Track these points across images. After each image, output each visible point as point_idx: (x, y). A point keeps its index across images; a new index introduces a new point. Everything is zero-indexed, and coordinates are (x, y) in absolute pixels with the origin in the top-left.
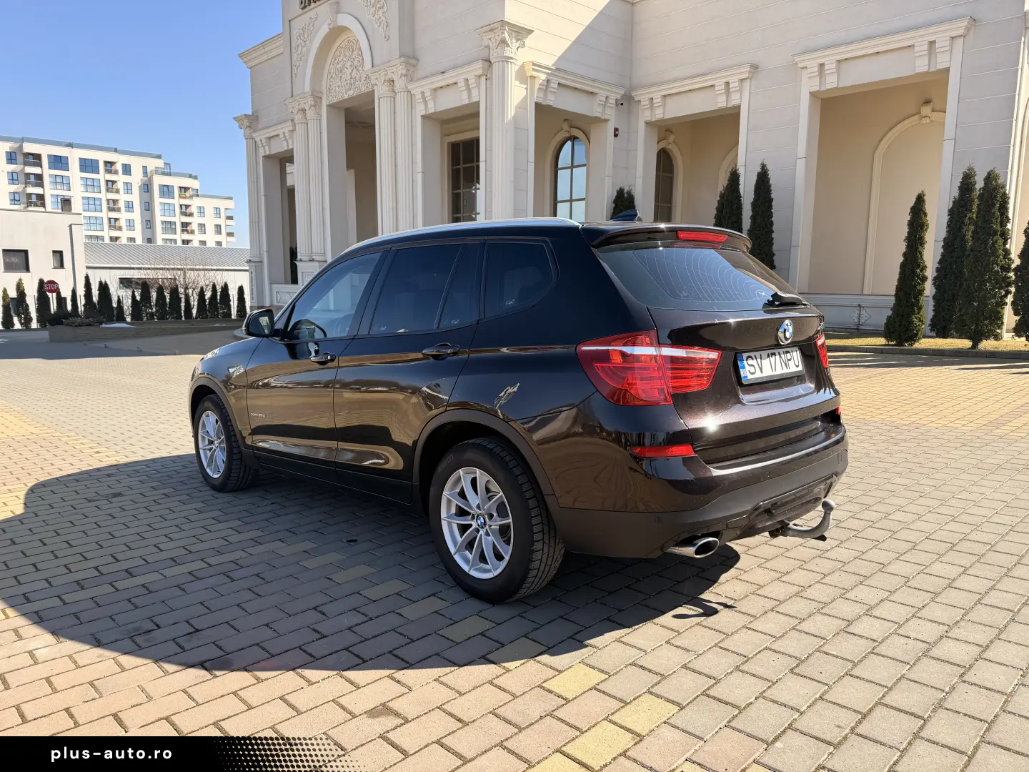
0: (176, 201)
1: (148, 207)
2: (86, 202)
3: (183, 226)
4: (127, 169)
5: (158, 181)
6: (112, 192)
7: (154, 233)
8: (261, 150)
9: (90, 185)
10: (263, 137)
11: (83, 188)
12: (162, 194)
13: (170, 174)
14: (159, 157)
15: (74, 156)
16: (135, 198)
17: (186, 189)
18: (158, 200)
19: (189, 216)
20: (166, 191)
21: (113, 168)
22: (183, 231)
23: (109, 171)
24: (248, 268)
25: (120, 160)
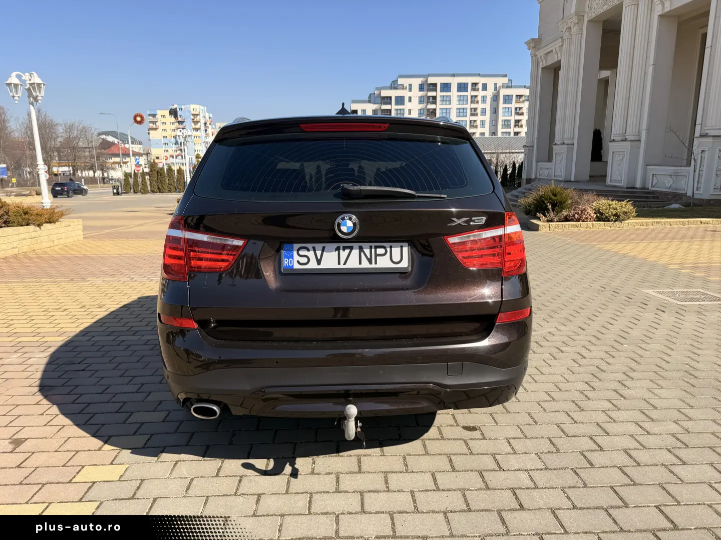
0: (513, 105)
1: (495, 111)
2: (458, 111)
3: (516, 123)
4: (485, 87)
5: (504, 92)
6: (474, 103)
7: (496, 129)
8: (541, 64)
9: (462, 100)
10: (542, 54)
11: (458, 103)
12: (505, 102)
13: (511, 87)
14: (506, 76)
15: (454, 82)
16: (488, 106)
17: (521, 96)
18: (501, 105)
19: (521, 115)
20: (508, 99)
21: (476, 87)
22: (515, 126)
23: (473, 89)
24: (523, 151)
25: (481, 81)
